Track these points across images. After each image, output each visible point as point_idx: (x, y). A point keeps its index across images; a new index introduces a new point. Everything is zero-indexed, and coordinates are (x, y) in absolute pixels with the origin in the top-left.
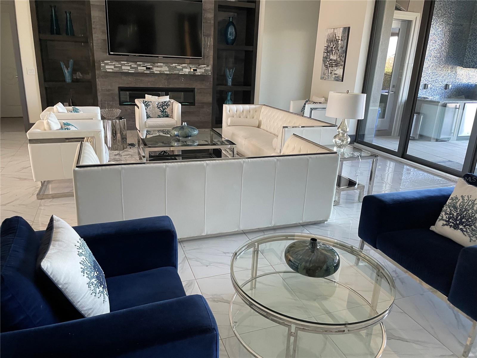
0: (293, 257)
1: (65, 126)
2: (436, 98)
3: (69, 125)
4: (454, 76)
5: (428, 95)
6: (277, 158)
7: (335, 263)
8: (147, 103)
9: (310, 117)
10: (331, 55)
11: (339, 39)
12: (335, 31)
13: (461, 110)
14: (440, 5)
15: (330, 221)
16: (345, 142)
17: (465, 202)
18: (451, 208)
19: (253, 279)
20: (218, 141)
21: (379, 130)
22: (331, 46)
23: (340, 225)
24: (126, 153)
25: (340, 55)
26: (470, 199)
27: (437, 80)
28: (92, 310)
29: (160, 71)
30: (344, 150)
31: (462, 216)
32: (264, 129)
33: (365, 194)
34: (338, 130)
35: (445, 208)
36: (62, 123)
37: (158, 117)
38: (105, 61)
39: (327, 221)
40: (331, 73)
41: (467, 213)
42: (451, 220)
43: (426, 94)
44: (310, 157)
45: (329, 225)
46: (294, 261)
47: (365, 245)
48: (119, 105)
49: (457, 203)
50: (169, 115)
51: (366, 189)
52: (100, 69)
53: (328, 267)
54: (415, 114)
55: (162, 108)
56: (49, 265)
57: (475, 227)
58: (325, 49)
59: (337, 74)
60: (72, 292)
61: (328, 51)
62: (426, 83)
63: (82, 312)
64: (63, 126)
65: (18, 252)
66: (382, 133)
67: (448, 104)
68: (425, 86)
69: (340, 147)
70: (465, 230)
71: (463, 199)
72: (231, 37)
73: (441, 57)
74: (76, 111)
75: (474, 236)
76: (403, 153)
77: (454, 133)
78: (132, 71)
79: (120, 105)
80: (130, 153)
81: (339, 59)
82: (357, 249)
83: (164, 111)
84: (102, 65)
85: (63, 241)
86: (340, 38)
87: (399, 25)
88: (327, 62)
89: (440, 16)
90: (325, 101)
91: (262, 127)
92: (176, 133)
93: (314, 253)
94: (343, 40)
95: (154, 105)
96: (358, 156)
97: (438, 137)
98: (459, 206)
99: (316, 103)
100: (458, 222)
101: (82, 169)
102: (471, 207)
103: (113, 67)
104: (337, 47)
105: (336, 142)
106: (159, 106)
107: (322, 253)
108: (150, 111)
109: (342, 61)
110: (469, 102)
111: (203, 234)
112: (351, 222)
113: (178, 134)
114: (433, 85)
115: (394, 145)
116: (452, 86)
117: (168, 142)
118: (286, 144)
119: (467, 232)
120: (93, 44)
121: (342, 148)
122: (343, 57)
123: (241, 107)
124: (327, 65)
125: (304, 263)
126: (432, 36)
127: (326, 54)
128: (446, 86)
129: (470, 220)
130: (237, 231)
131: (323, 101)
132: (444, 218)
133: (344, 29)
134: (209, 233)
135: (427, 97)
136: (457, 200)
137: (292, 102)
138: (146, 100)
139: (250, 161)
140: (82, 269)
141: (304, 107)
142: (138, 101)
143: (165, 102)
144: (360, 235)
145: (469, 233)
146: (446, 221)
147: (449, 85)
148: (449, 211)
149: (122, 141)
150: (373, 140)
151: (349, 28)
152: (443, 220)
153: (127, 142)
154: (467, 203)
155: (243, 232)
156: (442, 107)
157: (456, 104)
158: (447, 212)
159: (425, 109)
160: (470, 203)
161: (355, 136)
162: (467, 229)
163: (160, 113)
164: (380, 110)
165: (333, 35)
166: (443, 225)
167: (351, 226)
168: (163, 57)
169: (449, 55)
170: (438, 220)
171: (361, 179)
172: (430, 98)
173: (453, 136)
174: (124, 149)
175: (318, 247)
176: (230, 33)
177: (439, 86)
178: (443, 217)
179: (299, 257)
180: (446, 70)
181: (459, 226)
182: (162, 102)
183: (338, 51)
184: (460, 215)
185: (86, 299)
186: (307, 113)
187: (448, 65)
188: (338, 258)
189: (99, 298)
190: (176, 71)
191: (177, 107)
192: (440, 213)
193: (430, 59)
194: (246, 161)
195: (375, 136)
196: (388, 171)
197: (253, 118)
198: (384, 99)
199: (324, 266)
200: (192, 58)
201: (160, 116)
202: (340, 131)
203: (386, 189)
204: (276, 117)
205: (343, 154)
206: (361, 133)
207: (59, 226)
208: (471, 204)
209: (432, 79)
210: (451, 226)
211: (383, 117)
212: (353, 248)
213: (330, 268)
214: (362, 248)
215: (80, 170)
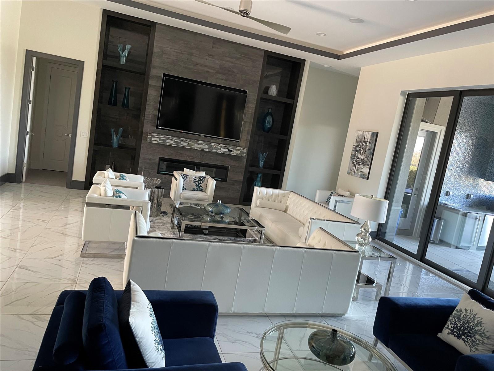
0: (315, 344)
1: (117, 193)
2: (458, 206)
3: (120, 192)
4: (476, 188)
5: (450, 202)
6: (305, 249)
7: (352, 354)
8: (184, 176)
9: (334, 211)
10: (359, 154)
11: (367, 142)
12: (365, 134)
13: (481, 222)
14: (465, 122)
15: (347, 316)
16: (366, 241)
17: (468, 315)
18: (456, 319)
19: (275, 361)
20: (244, 219)
21: (400, 229)
22: (360, 146)
23: (356, 321)
24: (158, 221)
25: (368, 156)
26: (472, 313)
27: (459, 188)
28: (154, 363)
29: (200, 148)
30: (365, 248)
31: (465, 327)
32: (290, 214)
33: (382, 294)
34: (361, 229)
35: (450, 318)
36: (114, 190)
37: (192, 190)
38: (152, 134)
39: (345, 315)
40: (358, 170)
41: (469, 325)
42: (455, 330)
43: (448, 200)
44: (335, 253)
45: (346, 319)
46: (317, 348)
47: (378, 343)
48: (156, 173)
49: (461, 315)
50: (203, 189)
51: (383, 289)
52: (147, 140)
53: (345, 357)
54: (435, 219)
55: (198, 182)
56: (134, 321)
57: (475, 339)
58: (353, 148)
59: (363, 172)
60: (144, 346)
61: (356, 150)
62: (448, 190)
63: (147, 364)
64: (115, 193)
65: (109, 307)
66: (403, 232)
67: (468, 213)
68: (447, 193)
69: (361, 245)
70: (466, 340)
71: (466, 312)
72: (268, 125)
73: (463, 168)
74: (123, 178)
75: (474, 347)
76: (421, 256)
77: (473, 242)
78: (175, 145)
79: (158, 173)
80: (163, 221)
81: (366, 159)
82: (371, 345)
83: (199, 185)
84: (149, 136)
85: (140, 303)
86: (369, 141)
87: (424, 135)
88: (355, 160)
89: (464, 131)
90: (350, 194)
91: (288, 212)
92: (210, 209)
93: (334, 342)
94: (371, 143)
95: (191, 179)
96: (378, 256)
97: (458, 244)
98: (463, 318)
99: (341, 196)
100: (461, 332)
101: (140, 239)
102: (472, 320)
103: (158, 140)
104: (365, 148)
105: (358, 240)
106: (195, 180)
107: (341, 344)
108: (186, 184)
109: (369, 161)
110: (489, 214)
111: (230, 312)
112: (367, 319)
113: (213, 211)
114: (455, 193)
115: (413, 247)
116: (473, 196)
117: (198, 214)
118: (312, 236)
119: (468, 343)
120: (144, 118)
121: (363, 247)
122: (370, 158)
123: (271, 191)
124: (354, 162)
125: (325, 350)
126: (455, 148)
127: (354, 152)
128: (468, 196)
129: (471, 332)
130: (262, 313)
131: (348, 194)
132: (450, 327)
133: (372, 134)
134: (236, 311)
135: (448, 203)
136: (461, 313)
137: (318, 191)
138: (184, 173)
139: (281, 249)
140: (152, 328)
141: (330, 197)
142: (177, 173)
143: (201, 177)
144: (375, 333)
145: (470, 343)
146: (451, 330)
147: (470, 195)
148: (454, 321)
149: (157, 208)
150: (393, 239)
151: (377, 133)
152: (449, 329)
153: (161, 210)
154: (469, 316)
155: (265, 314)
156: (463, 217)
157: (477, 215)
158: (453, 322)
159: (446, 214)
160: (472, 316)
161: (376, 232)
162: (468, 340)
163: (195, 187)
164: (402, 211)
165: (362, 137)
166: (449, 334)
167: (367, 323)
168: (205, 136)
169: (472, 167)
170: (445, 328)
171: (380, 278)
172: (452, 205)
173: (473, 245)
174: (157, 216)
175: (338, 338)
176: (267, 122)
177: (461, 195)
178: (448, 326)
179: (321, 344)
180: (468, 181)
181: (462, 336)
182: (199, 177)
183: (366, 151)
184: (463, 326)
185: (152, 353)
186: (331, 206)
187: (470, 176)
188: (354, 350)
189: (160, 354)
190: (214, 149)
191: (212, 184)
192: (447, 322)
193: (453, 169)
194: (278, 248)
195: (396, 234)
196: (407, 274)
197: (281, 202)
198: (406, 200)
199: (341, 355)
200: (230, 140)
201: (195, 189)
202: (363, 230)
203: (403, 291)
204: (303, 205)
205: (364, 252)
206: (383, 230)
207: (136, 290)
208: (472, 318)
209: (454, 187)
210: (455, 335)
211: (405, 217)
212: (367, 344)
213: (347, 358)
214: (375, 345)
215: (139, 240)
